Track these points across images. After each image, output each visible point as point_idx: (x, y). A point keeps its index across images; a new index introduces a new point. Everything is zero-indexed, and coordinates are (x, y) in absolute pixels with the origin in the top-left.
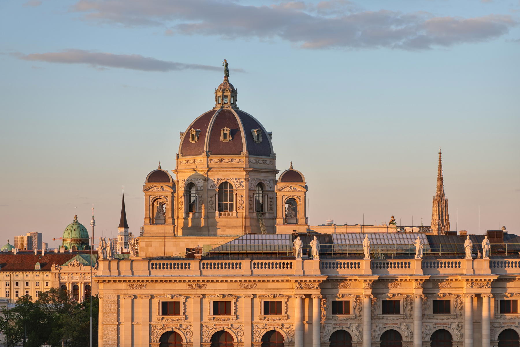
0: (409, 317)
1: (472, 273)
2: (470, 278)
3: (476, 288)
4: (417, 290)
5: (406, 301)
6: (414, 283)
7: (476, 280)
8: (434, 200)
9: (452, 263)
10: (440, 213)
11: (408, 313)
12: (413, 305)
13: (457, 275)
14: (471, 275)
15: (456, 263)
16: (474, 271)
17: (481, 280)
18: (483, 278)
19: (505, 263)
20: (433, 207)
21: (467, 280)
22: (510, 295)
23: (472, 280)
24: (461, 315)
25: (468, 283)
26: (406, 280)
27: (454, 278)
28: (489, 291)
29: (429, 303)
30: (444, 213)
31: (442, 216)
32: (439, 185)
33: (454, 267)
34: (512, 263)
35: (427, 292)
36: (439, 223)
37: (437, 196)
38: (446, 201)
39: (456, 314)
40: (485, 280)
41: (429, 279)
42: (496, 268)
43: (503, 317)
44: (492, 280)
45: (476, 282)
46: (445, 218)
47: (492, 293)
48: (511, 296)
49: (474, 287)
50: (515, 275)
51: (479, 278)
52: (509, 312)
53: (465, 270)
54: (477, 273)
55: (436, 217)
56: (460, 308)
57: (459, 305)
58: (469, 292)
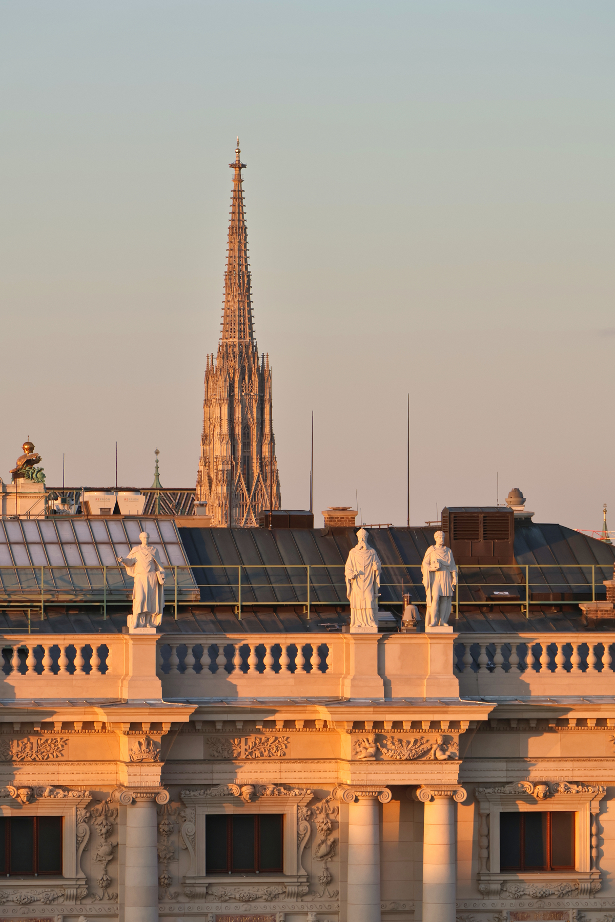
0: (100, 892)
1: (380, 695)
2: (368, 716)
3: (393, 761)
4: (135, 769)
5: (88, 820)
6: (124, 739)
7: (397, 725)
8: (209, 374)
9: (292, 651)
10: (238, 430)
11: (97, 872)
12: (118, 838)
13: (311, 701)
14: (375, 704)
15: (307, 651)
16: (387, 684)
17: (416, 725)
18: (426, 718)
19: (522, 650)
20: (207, 402)
21: (358, 725)
22: (541, 789)
23: (378, 724)
24: (330, 881)
25: (361, 737)
26: (88, 726)
27: (299, 717)
28: (450, 773)
29: (188, 827)
30: (254, 431)
31: (247, 445)
32: (234, 305)
33: (299, 670)
34: (552, 650)
35: (183, 779)
36: (231, 474)
37: (225, 353)
38: (264, 378)
39: (309, 878)
40: (435, 725)
41: (192, 723)
42: (484, 671)
43: (512, 888)
44: (464, 727)
45: (397, 736)
46: (260, 452)
47: (463, 782)
48: (549, 794)
49: (386, 754)
50: (565, 703)
51: (407, 718)
52: (536, 865)
53: (348, 682)
54: (399, 692)
55: (221, 449)
56: (323, 849)
57: (320, 837)
58: (362, 779)
